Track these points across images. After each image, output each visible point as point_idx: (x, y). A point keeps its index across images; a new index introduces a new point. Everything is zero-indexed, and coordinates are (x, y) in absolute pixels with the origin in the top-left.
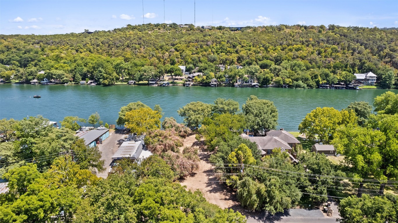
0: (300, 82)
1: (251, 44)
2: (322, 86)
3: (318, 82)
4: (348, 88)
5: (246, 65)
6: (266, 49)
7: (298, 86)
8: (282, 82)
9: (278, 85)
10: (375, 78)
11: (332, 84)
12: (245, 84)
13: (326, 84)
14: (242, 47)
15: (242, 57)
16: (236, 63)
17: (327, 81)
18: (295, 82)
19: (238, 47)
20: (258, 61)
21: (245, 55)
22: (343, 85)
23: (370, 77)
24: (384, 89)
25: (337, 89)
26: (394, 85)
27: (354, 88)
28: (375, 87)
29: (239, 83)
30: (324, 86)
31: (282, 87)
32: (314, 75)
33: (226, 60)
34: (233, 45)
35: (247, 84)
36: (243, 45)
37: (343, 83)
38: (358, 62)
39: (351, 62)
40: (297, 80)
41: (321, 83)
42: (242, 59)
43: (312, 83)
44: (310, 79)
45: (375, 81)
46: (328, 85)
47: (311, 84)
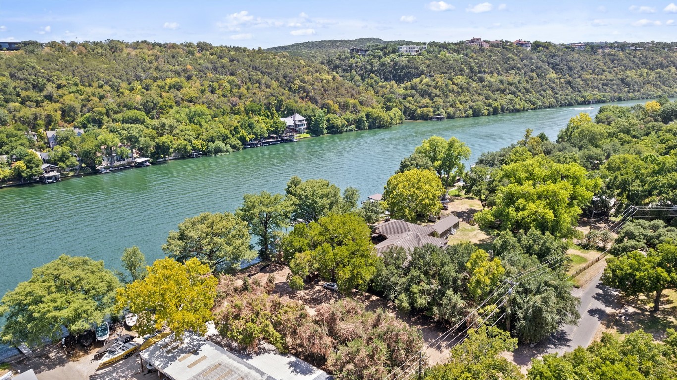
0: (220, 144)
1: (77, 79)
2: (249, 145)
3: (242, 139)
4: (284, 141)
5: (89, 125)
6: (117, 89)
7: (218, 151)
8: (189, 148)
9: (184, 155)
10: (304, 122)
11: (261, 138)
12: (117, 163)
13: (255, 139)
14: (59, 87)
15: (72, 109)
16: (61, 122)
17: (254, 133)
18: (211, 145)
19: (50, 88)
20: (111, 113)
21: (77, 105)
22: (277, 137)
23: (299, 121)
24: (318, 136)
25: (269, 145)
26: (326, 128)
27: (291, 141)
28: (308, 135)
29: (104, 164)
30: (253, 144)
31: (190, 156)
32: (233, 128)
33: (35, 118)
34: (33, 85)
35: (122, 162)
36: (59, 82)
37: (275, 135)
38: (273, 101)
39: (264, 102)
40: (212, 140)
41: (247, 139)
42: (72, 114)
43: (235, 141)
44: (230, 135)
45: (305, 127)
46: (257, 142)
47: (234, 143)
